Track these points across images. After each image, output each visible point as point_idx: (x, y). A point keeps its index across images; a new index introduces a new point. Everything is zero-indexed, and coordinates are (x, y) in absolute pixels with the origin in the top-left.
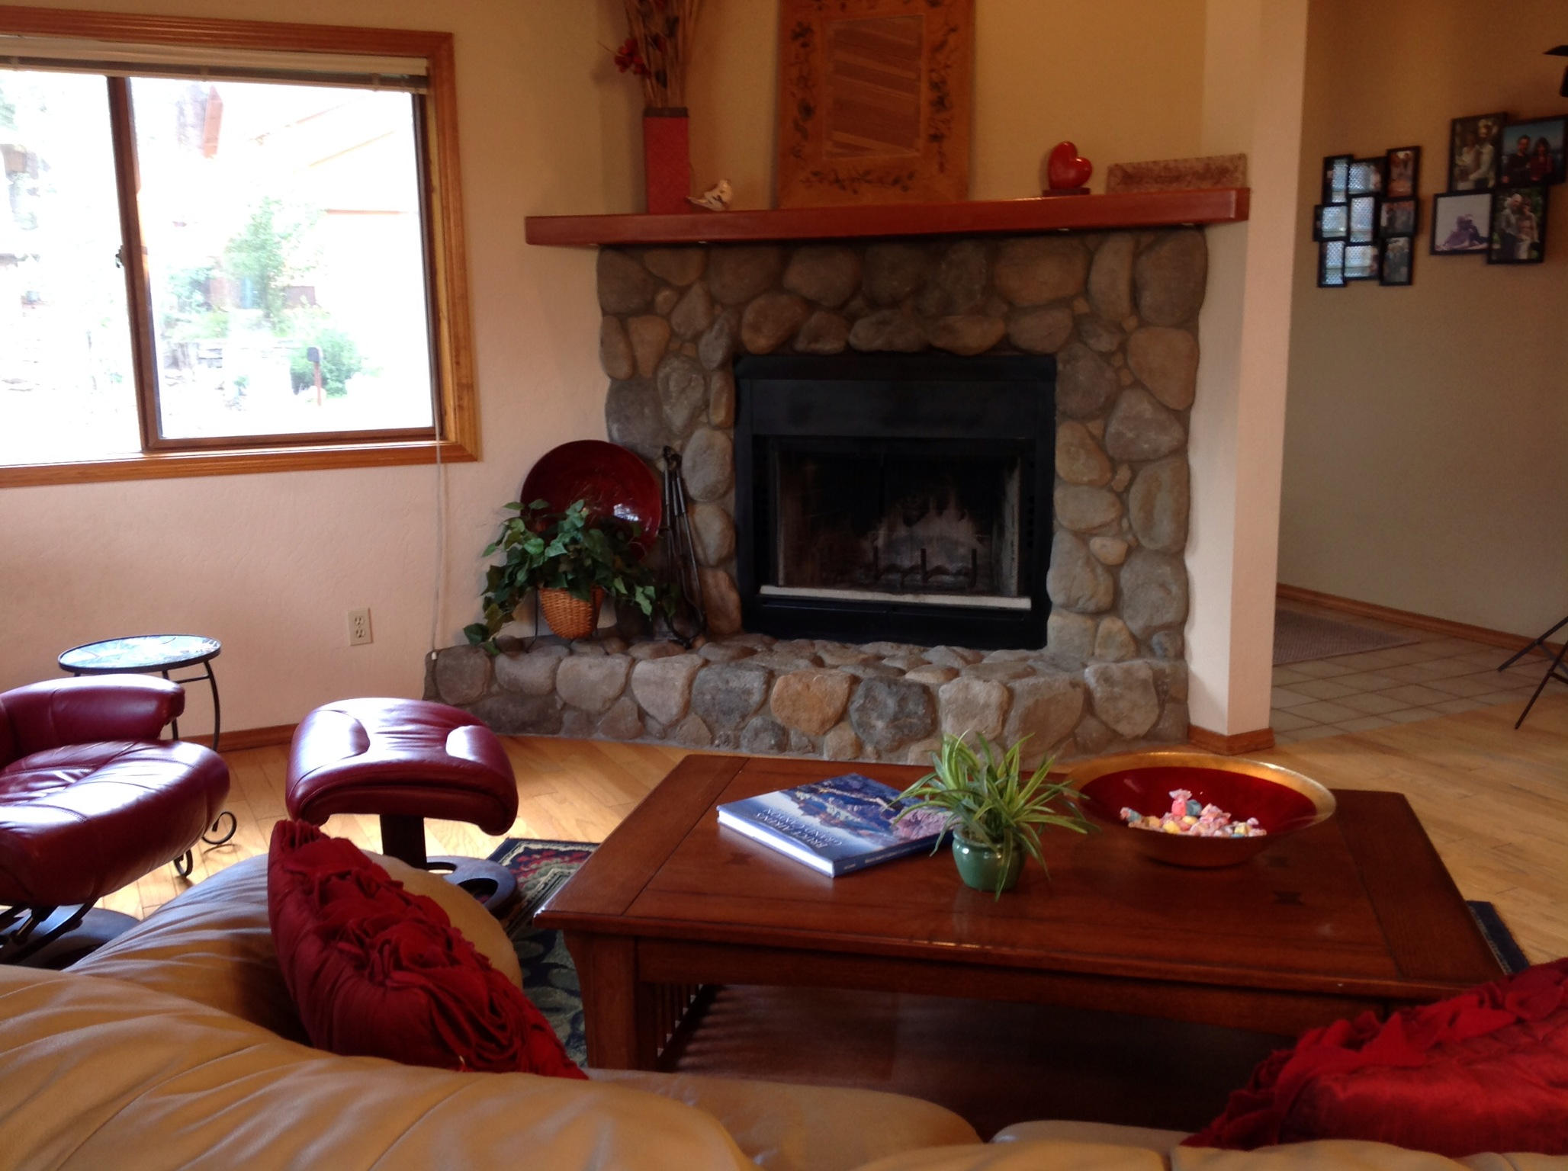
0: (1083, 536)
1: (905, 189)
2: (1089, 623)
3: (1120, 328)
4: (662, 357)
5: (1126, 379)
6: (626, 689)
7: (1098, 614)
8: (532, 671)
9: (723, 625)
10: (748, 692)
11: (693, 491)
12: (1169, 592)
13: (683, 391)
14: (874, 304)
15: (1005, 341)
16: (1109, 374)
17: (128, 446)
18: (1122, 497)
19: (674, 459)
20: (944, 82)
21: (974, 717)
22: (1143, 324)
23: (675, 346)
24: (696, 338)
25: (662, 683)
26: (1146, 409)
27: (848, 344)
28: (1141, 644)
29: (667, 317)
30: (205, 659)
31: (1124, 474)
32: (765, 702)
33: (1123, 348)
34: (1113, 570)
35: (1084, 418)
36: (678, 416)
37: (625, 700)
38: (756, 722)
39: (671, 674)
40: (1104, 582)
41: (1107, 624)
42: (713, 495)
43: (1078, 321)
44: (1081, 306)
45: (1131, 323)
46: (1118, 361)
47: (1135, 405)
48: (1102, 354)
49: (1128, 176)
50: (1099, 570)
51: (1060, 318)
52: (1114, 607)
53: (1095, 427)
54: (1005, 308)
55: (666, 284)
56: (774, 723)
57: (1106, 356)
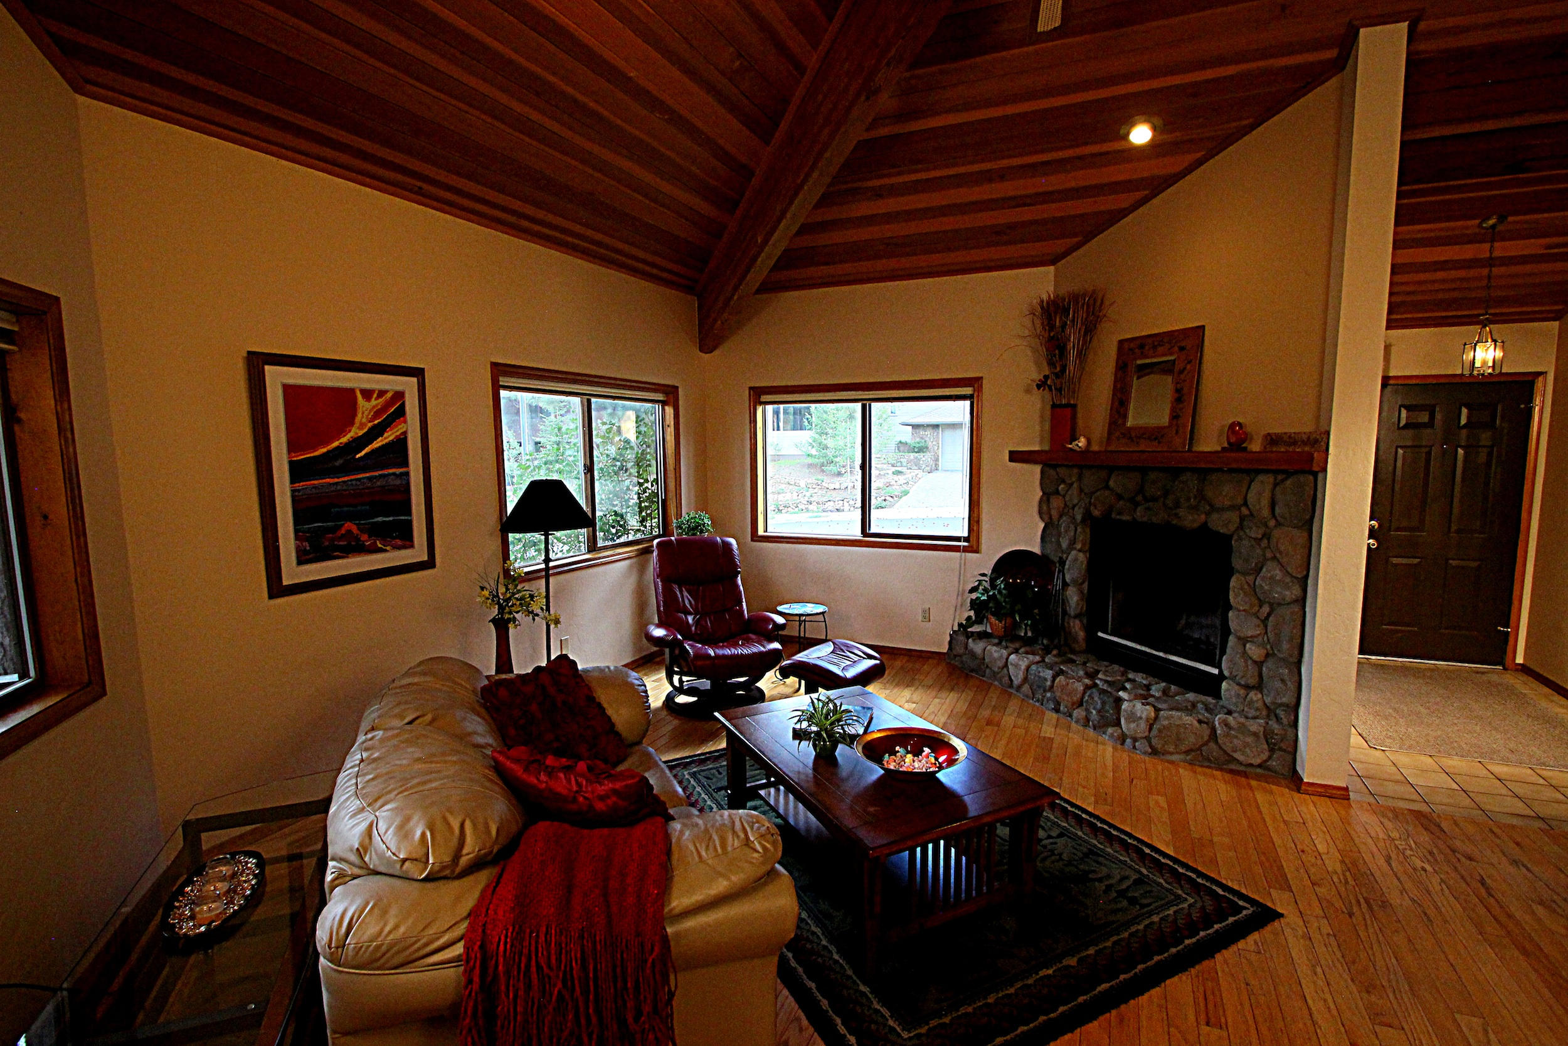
0: (1243, 641)
1: (1159, 443)
2: (1242, 692)
3: (1266, 526)
4: (1061, 516)
5: (1269, 555)
6: (1006, 665)
7: (1248, 688)
8: (977, 647)
9: (1076, 646)
10: (1046, 680)
11: (1068, 578)
12: (1286, 685)
13: (1066, 531)
14: (1146, 500)
15: (1205, 525)
16: (1259, 551)
17: (856, 532)
18: (1265, 621)
19: (1062, 563)
20: (1182, 389)
21: (1134, 722)
22: (1279, 524)
23: (1066, 511)
24: (1074, 506)
25: (1016, 666)
26: (1278, 574)
27: (1134, 518)
28: (1270, 711)
29: (1064, 496)
30: (823, 613)
31: (1266, 609)
32: (1052, 687)
33: (1267, 536)
34: (1259, 664)
35: (1244, 574)
36: (1065, 544)
37: (1005, 670)
38: (1049, 695)
39: (1021, 663)
40: (1252, 669)
41: (1254, 696)
42: (1078, 584)
43: (1242, 519)
44: (1244, 511)
45: (1272, 523)
46: (1264, 543)
47: (1272, 570)
48: (1255, 539)
49: (1272, 440)
50: (1250, 662)
51: (1234, 517)
52: (1259, 687)
53: (1250, 578)
54: (1208, 508)
55: (1063, 481)
56: (1055, 698)
57: (1258, 541)
